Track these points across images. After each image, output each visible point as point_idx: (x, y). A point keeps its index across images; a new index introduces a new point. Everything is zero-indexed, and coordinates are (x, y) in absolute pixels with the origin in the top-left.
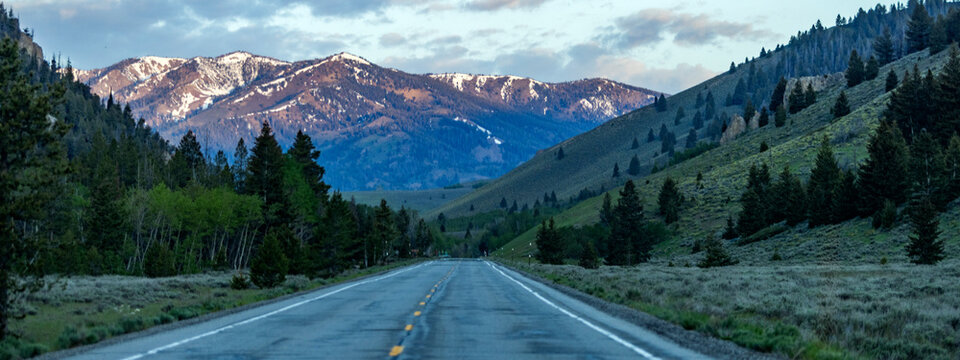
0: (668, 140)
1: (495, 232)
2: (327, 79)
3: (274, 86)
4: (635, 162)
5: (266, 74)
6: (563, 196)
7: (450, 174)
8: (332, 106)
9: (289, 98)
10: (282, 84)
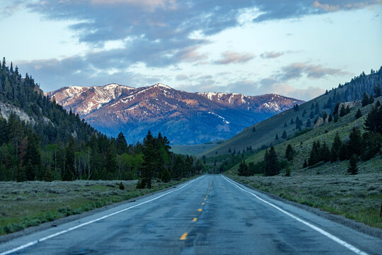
0: (299, 123)
1: (226, 164)
2: (152, 95)
3: (129, 99)
4: (285, 134)
5: (125, 93)
6: (255, 148)
7: (207, 137)
8: (154, 107)
9: (136, 104)
10: (132, 98)
